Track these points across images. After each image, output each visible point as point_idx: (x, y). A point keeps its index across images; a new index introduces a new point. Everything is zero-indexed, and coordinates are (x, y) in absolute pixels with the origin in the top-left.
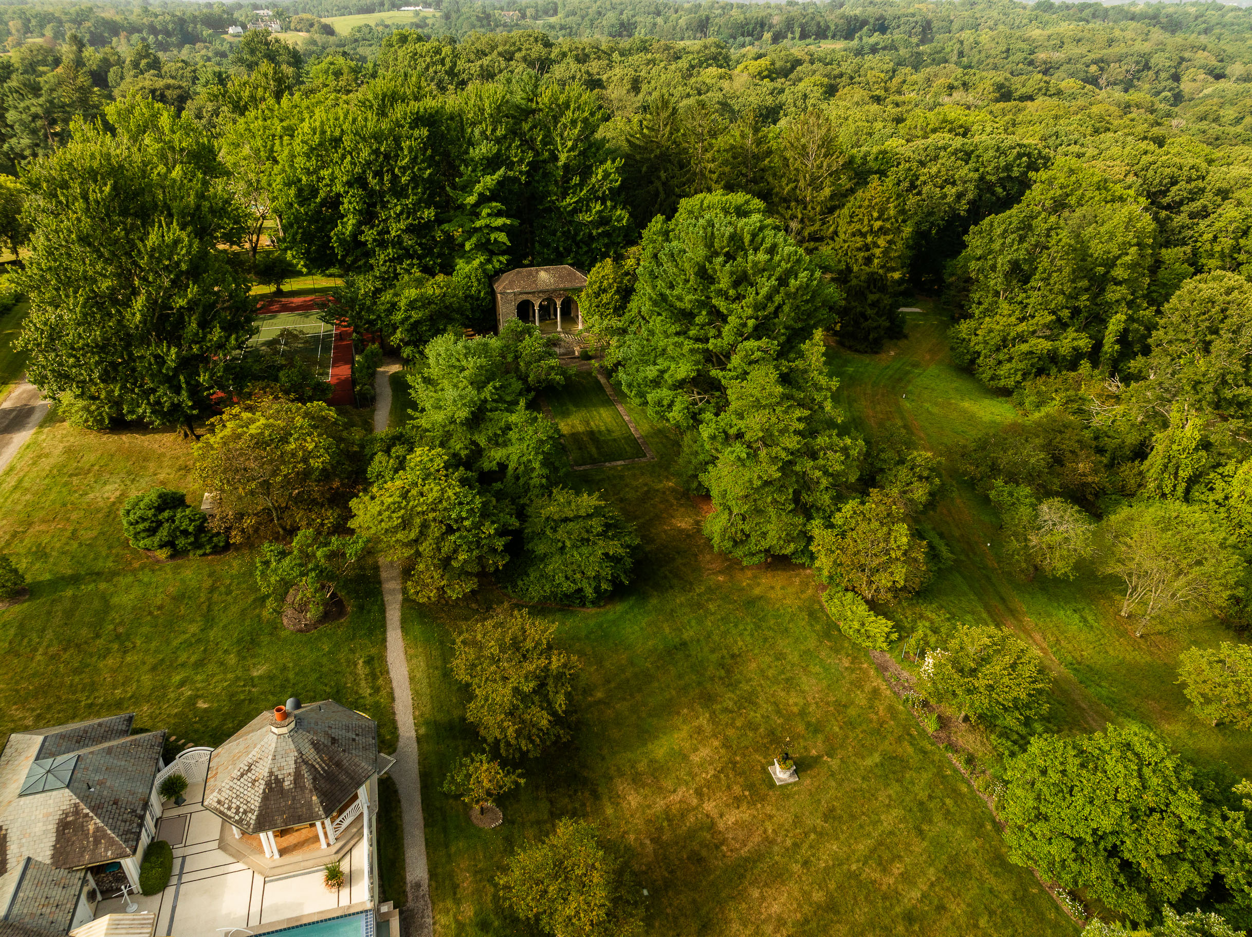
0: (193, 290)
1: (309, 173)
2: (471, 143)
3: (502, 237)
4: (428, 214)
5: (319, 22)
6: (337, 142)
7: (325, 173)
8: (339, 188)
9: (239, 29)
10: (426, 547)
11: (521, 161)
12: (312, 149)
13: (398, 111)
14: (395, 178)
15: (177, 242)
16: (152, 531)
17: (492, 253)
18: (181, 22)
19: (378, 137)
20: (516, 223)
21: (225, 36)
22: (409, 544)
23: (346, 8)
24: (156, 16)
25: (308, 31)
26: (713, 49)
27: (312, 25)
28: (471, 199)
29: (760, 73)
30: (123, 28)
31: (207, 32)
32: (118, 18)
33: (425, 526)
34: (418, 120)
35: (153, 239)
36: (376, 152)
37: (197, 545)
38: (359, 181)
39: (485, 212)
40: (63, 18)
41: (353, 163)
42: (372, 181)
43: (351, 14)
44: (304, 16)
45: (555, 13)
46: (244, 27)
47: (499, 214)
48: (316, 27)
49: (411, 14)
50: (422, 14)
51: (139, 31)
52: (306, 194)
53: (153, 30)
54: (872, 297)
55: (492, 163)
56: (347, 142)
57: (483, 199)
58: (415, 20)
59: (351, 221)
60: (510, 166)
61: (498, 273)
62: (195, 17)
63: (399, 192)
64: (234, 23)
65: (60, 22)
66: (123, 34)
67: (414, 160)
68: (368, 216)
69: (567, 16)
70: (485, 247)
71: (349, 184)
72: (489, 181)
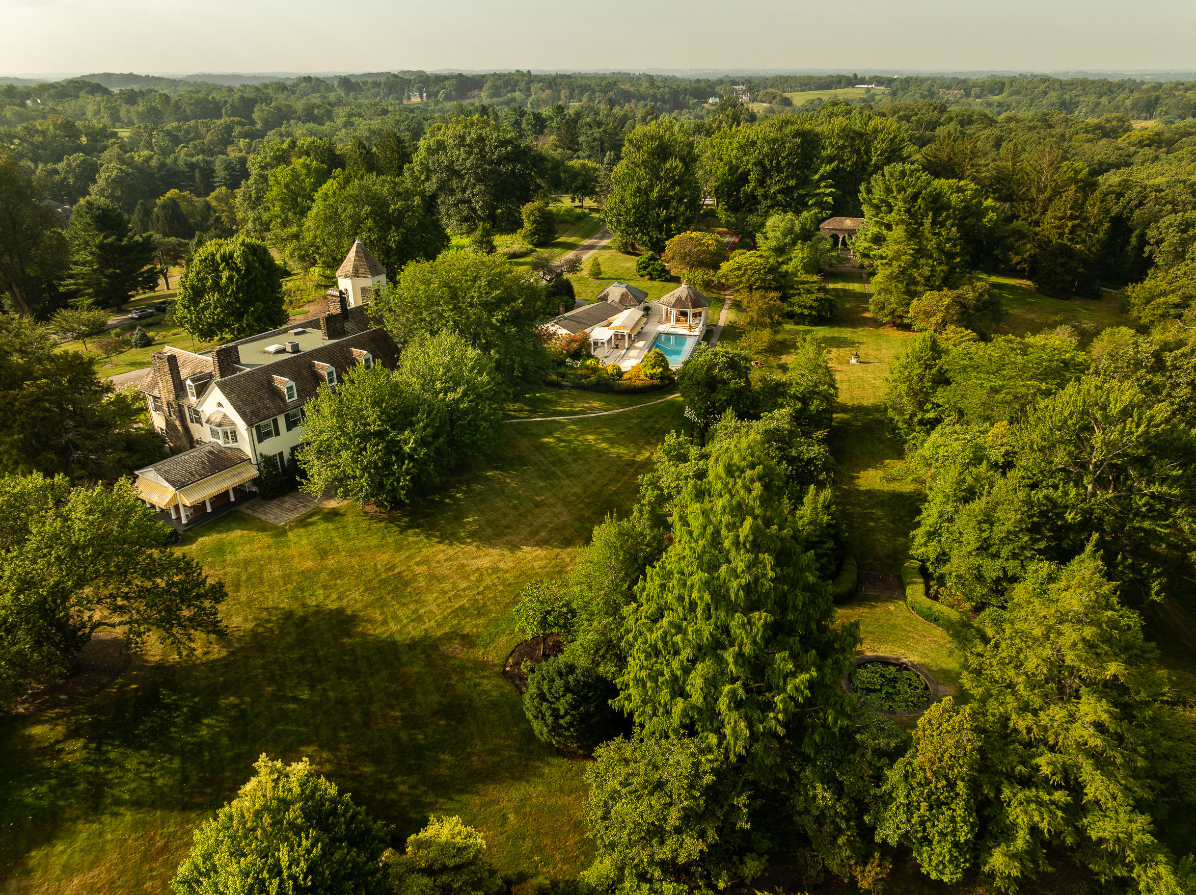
0: (677, 189)
1: (737, 159)
2: (823, 148)
3: (830, 199)
4: (792, 182)
5: (781, 95)
6: (754, 143)
7: (745, 158)
8: (750, 166)
9: (717, 100)
10: (744, 279)
11: (848, 160)
12: (741, 147)
13: (788, 130)
14: (779, 163)
15: (676, 167)
16: (645, 268)
17: (823, 209)
18: (676, 93)
19: (774, 141)
20: (840, 193)
21: (705, 105)
22: (737, 277)
23: (806, 85)
24: (659, 88)
25: (770, 102)
26: (1114, 123)
27: (774, 98)
28: (816, 177)
29: (1140, 142)
30: (634, 97)
31: (692, 101)
32: (632, 89)
33: (746, 270)
34: (797, 134)
35: (668, 165)
36: (772, 149)
37: (660, 276)
38: (759, 163)
39: (823, 184)
40: (597, 88)
41: (759, 153)
42: (767, 162)
43: (810, 90)
44: (770, 90)
45: (1001, 91)
46: (721, 97)
47: (831, 186)
48: (777, 100)
49: (863, 91)
50: (872, 91)
51: (645, 99)
52: (733, 169)
53: (654, 98)
54: (1061, 260)
55: (830, 160)
56: (759, 143)
57: (823, 178)
58: (865, 96)
59: (752, 184)
60: (843, 161)
61: (824, 220)
62: (686, 90)
63: (779, 169)
64: (714, 95)
65: (594, 92)
66: (633, 101)
67: (790, 154)
68: (761, 182)
69: (1011, 95)
70: (821, 205)
71: (755, 164)
72: (827, 168)
